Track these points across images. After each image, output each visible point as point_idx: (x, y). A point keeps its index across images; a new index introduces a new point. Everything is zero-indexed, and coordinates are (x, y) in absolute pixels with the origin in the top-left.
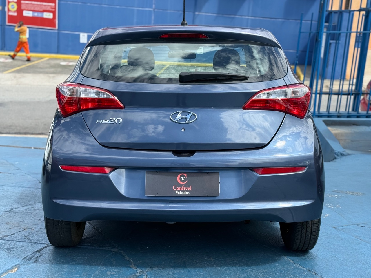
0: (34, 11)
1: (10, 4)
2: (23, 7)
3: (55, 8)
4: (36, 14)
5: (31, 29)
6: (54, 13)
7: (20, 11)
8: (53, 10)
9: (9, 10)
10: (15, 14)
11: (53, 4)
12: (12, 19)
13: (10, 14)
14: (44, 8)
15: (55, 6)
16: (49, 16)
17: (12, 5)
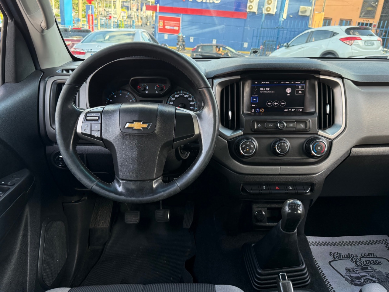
0: (170, 26)
1: (160, 23)
2: (166, 24)
3: (179, 25)
4: (171, 28)
5: (169, 35)
6: (179, 27)
7: (164, 26)
8: (179, 26)
9: (159, 26)
10: (162, 27)
11: (178, 23)
12: (161, 30)
13: (160, 27)
14: (175, 25)
15: (179, 24)
16: (177, 28)
17: (161, 23)
